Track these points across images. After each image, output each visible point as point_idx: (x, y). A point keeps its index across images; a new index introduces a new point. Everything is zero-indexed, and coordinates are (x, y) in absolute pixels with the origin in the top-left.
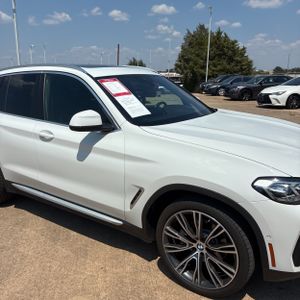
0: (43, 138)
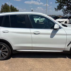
0: (35, 34)
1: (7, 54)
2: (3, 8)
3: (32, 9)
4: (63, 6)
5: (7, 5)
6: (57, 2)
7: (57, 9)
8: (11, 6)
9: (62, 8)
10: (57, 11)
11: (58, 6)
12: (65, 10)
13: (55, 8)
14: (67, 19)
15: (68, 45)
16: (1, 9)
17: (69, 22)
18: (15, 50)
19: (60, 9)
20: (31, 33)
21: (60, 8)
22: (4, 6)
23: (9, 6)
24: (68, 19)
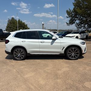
1: (23, 56)
2: (10, 23)
3: (43, 23)
4: (75, 21)
5: (14, 19)
6: (68, 16)
7: (69, 24)
8: (19, 20)
9: (74, 23)
10: (69, 26)
11: (70, 21)
12: (78, 24)
13: (67, 23)
14: (78, 33)
15: (62, 50)
16: (8, 24)
17: (81, 37)
18: (29, 54)
19: (73, 24)
20: (39, 42)
21: (72, 22)
22: (11, 21)
23: (16, 20)
24: (80, 34)
